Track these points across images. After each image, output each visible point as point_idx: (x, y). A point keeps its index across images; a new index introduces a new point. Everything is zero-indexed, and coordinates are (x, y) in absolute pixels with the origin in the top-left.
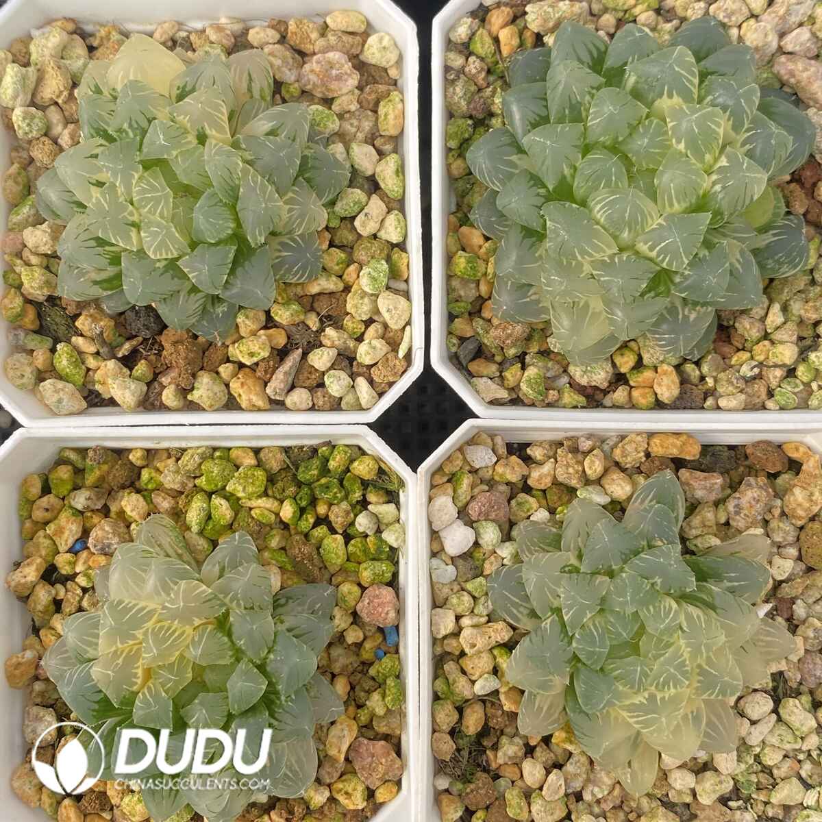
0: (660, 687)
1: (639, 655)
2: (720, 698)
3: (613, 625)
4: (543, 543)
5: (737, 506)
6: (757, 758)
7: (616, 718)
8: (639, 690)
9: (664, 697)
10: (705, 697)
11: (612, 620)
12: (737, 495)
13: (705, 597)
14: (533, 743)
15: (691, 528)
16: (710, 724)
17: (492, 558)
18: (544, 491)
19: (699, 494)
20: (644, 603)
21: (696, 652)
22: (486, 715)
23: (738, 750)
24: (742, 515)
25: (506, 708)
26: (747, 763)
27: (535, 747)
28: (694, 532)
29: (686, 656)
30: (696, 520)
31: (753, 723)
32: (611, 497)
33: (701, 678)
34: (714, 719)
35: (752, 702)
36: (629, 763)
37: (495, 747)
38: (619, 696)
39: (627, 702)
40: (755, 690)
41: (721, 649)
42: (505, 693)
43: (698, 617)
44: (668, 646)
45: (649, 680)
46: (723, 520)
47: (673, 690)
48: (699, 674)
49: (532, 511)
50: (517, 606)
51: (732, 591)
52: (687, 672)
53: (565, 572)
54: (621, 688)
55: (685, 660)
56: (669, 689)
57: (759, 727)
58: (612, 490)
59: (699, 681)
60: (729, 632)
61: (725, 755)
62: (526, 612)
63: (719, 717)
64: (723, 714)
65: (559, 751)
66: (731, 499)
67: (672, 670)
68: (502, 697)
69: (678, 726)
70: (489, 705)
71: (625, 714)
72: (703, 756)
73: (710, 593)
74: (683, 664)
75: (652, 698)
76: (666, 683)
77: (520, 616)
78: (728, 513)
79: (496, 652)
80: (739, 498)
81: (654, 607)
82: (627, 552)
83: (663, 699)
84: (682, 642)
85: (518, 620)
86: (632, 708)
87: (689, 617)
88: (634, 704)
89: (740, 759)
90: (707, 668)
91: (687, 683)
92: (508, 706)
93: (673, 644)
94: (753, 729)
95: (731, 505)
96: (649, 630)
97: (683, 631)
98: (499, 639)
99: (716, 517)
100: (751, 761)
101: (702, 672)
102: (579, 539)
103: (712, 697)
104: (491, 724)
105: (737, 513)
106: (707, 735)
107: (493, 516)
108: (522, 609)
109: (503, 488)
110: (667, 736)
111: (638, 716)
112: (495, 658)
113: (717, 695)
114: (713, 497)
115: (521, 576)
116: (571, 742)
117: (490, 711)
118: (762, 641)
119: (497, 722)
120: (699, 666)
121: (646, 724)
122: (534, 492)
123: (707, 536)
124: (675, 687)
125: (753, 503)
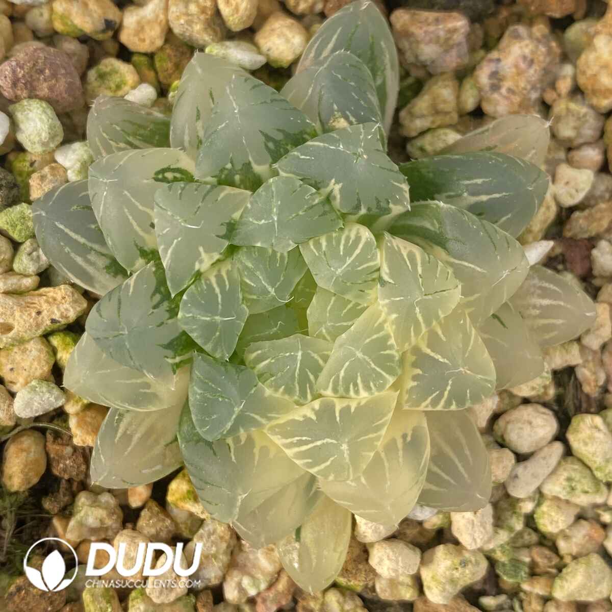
0: (341, 389)
1: (306, 333)
2: (453, 407)
3: (252, 275)
4: (135, 135)
5: (494, 75)
6: (530, 521)
7: (264, 450)
8: (303, 394)
9: (349, 407)
10: (425, 405)
11: (250, 265)
12: (494, 55)
13: (428, 225)
14: (135, 502)
15: (412, 116)
16: (439, 458)
17: (46, 170)
18: (151, 56)
19: (428, 52)
20: (312, 233)
21: (407, 321)
22: (47, 454)
23: (495, 505)
24: (504, 91)
25: (77, 441)
26: (511, 529)
27: (140, 509)
28: (420, 124)
29: (389, 329)
30: (422, 104)
31: (521, 458)
32: (267, 56)
33: (419, 371)
34: (448, 450)
35: (518, 421)
36: (298, 531)
37: (67, 512)
38: (267, 408)
39: (283, 419)
40: (526, 401)
41: (455, 315)
42: (77, 414)
43: (412, 256)
44: (357, 312)
45: (323, 376)
46: (470, 103)
47: (364, 394)
48: (415, 365)
49: (126, 88)
50: (84, 251)
51: (478, 210)
52: (390, 358)
53: (165, 180)
54: (268, 392)
55: (387, 337)
56: (357, 392)
57: (530, 465)
58: (269, 44)
59: (415, 378)
60: (470, 284)
61: (469, 515)
62: (102, 262)
63: (456, 445)
64: (463, 441)
65: (180, 516)
66: (484, 63)
67: (359, 355)
68: (73, 422)
69: (377, 459)
70: (50, 437)
71: (278, 440)
72: (431, 518)
73: (436, 215)
74: (383, 343)
75: (327, 411)
76: (350, 380)
77: (90, 270)
78: (480, 90)
79: (56, 341)
80: (499, 60)
81: (329, 241)
82: (279, 137)
83: (345, 411)
84: (383, 303)
85: (89, 279)
86: (290, 430)
87: (394, 257)
88: (293, 421)
89: (499, 522)
90: (428, 351)
91: (391, 380)
92: (80, 437)
93: (364, 309)
94: (520, 470)
95: (483, 76)
96: (321, 283)
97: (383, 283)
98: (57, 316)
99: (458, 97)
100: (519, 525)
101: (421, 360)
102: (199, 124)
103: (439, 408)
104: (56, 472)
105: (495, 88)
106: (432, 477)
107: (44, 89)
108: (92, 257)
109: (71, 46)
110: (357, 479)
111: (300, 443)
112: (54, 351)
113: (448, 403)
114: (452, 60)
115: (87, 196)
116: (196, 499)
117: (53, 448)
118: (535, 307)
119: (65, 467)
120: (416, 350)
121: (315, 456)
122: (135, 58)
123: (441, 131)
124: (368, 388)
125: (523, 65)
